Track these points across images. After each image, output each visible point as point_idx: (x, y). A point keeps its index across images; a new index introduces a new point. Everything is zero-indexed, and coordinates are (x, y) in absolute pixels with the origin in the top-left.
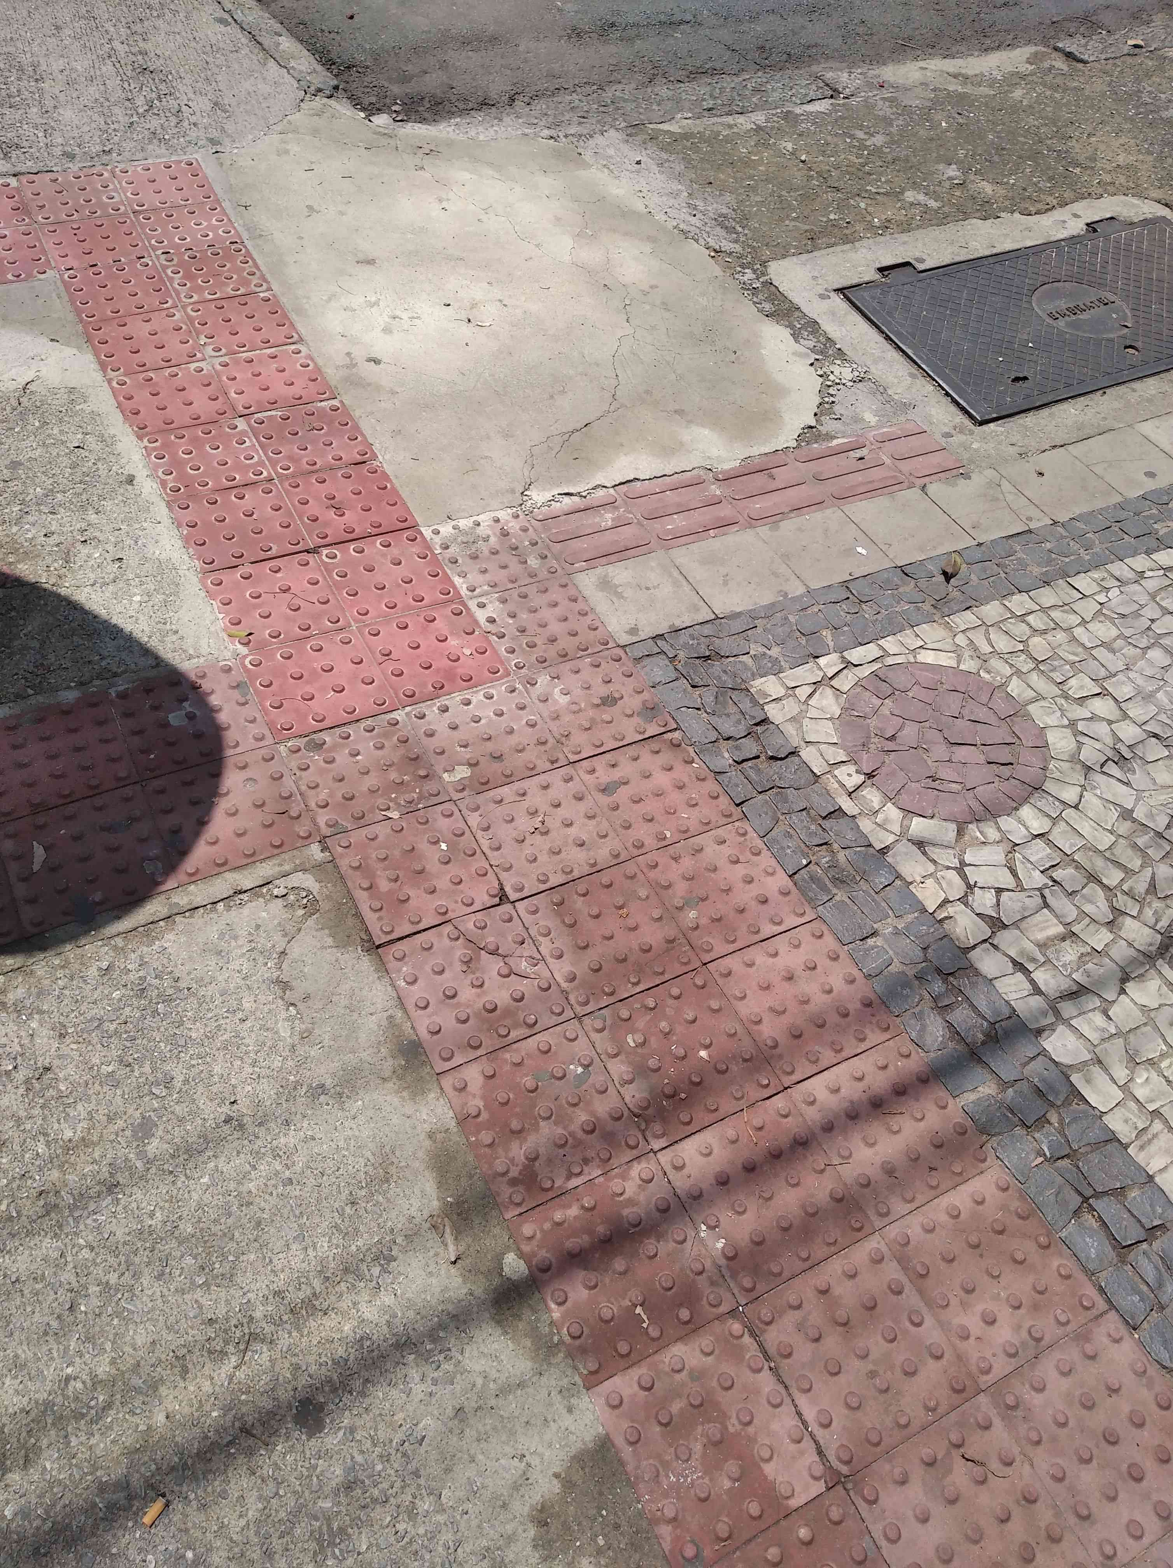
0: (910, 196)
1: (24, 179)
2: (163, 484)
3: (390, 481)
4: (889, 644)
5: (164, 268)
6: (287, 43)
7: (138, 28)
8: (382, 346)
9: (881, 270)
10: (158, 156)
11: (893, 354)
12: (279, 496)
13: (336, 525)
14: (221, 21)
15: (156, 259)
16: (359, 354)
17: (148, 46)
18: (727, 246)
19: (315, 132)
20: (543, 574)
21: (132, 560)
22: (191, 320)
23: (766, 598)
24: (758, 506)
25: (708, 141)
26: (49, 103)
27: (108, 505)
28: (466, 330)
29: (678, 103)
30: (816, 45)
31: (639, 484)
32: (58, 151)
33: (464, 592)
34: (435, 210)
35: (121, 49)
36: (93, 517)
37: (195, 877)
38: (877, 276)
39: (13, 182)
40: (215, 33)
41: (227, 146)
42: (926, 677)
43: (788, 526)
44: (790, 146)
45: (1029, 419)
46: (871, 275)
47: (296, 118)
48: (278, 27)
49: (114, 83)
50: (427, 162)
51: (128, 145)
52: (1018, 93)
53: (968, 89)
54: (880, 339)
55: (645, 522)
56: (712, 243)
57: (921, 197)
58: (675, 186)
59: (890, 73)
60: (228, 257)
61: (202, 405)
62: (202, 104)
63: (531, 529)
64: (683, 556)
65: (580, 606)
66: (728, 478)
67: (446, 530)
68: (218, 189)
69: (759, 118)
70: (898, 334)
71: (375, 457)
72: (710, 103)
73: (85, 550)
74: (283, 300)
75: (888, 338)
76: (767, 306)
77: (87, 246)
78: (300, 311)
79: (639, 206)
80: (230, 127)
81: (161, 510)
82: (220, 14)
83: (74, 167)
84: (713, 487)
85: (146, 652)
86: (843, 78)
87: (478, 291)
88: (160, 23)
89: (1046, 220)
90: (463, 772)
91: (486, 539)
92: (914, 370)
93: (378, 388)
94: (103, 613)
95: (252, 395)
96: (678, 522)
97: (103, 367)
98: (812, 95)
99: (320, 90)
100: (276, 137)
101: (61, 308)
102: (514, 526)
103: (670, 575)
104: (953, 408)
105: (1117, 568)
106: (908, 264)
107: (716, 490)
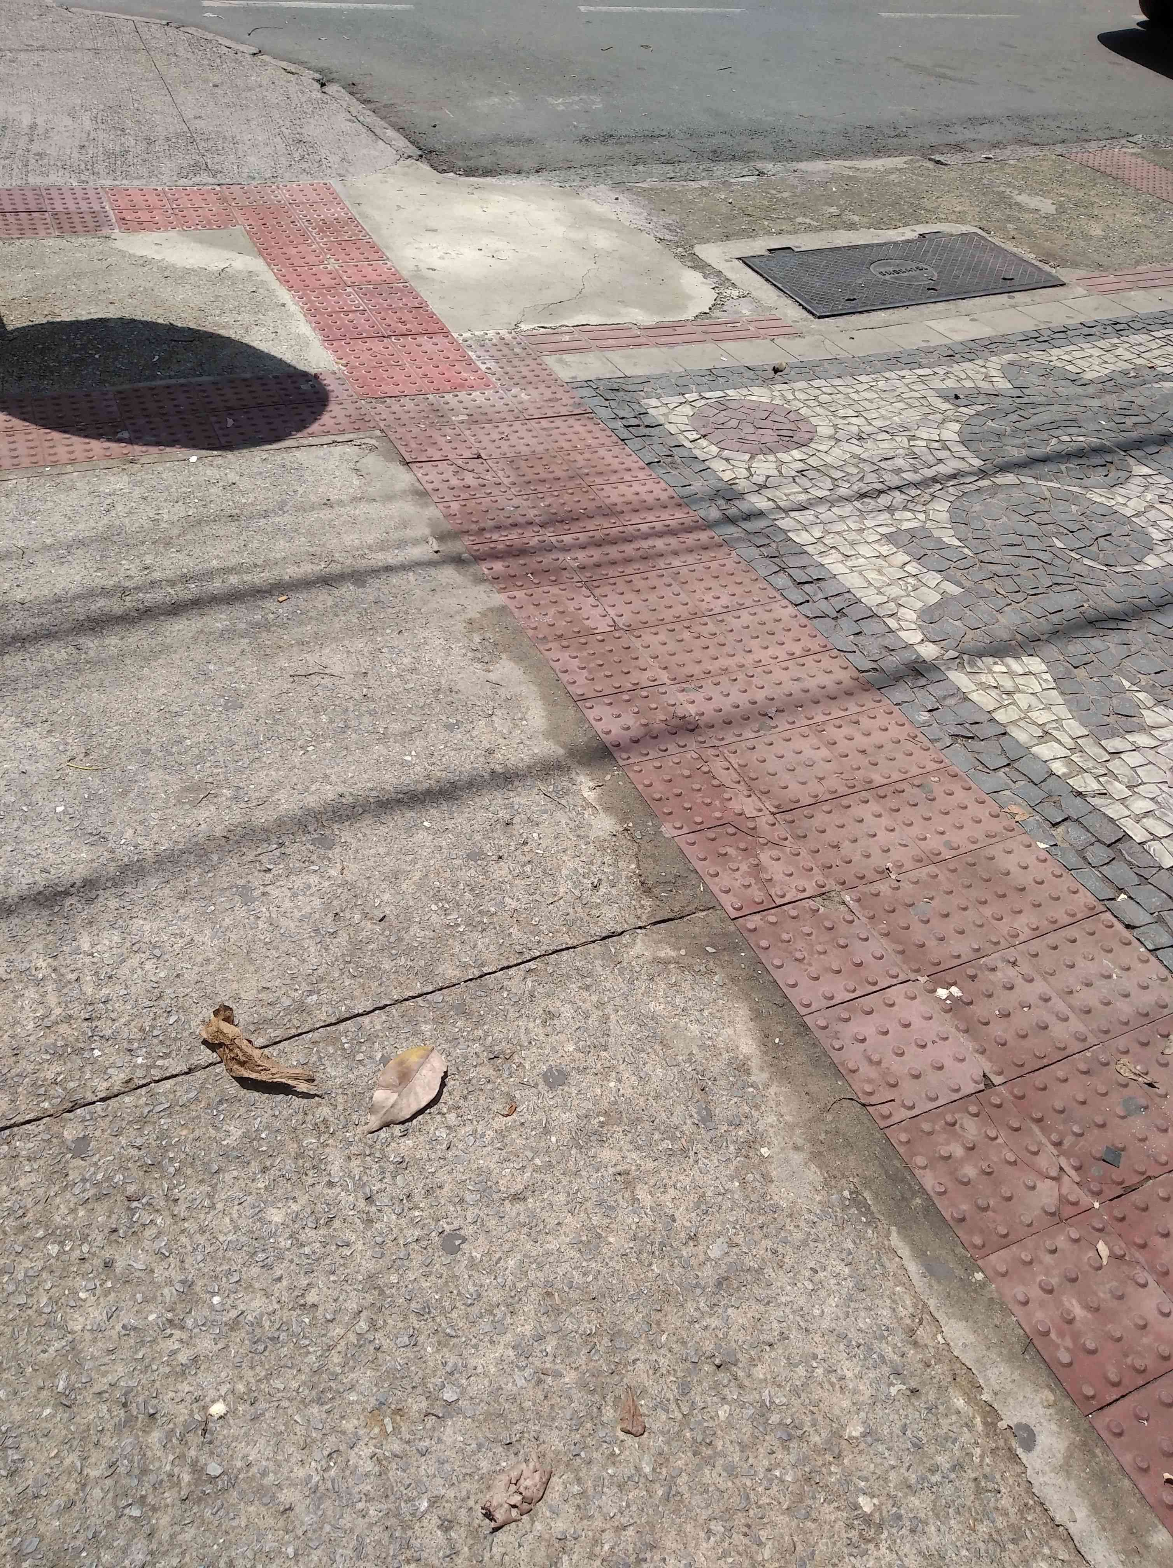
0: (800, 220)
1: (224, 187)
2: (302, 308)
3: (436, 315)
4: (731, 392)
5: (307, 227)
6: (390, 133)
7: (298, 122)
8: (437, 263)
9: (770, 250)
10: (305, 180)
11: (768, 286)
13: (402, 328)
14: (349, 120)
15: (302, 224)
16: (422, 266)
17: (303, 131)
18: (667, 237)
19: (405, 174)
20: (523, 355)
21: (282, 332)
22: (322, 249)
23: (659, 372)
24: (663, 340)
25: (667, 192)
26: (240, 154)
27: (270, 313)
28: (490, 261)
29: (650, 175)
30: (754, 152)
31: (590, 326)
32: (246, 175)
33: (474, 357)
34: (479, 211)
35: (286, 132)
36: (262, 317)
37: (312, 435)
38: (767, 253)
39: (218, 188)
40: (347, 126)
41: (349, 178)
42: (747, 405)
43: (678, 348)
44: (723, 197)
45: (854, 318)
46: (764, 252)
47: (395, 168)
48: (386, 125)
49: (281, 147)
50: (475, 191)
51: (287, 175)
52: (892, 177)
53: (858, 174)
54: (762, 280)
55: (590, 341)
56: (658, 235)
57: (808, 221)
58: (639, 210)
59: (802, 166)
60: (346, 224)
61: (326, 280)
62: (334, 159)
63: (518, 338)
64: (610, 354)
65: (544, 366)
66: (646, 328)
67: (467, 335)
68: (342, 196)
69: (705, 183)
70: (775, 279)
71: (427, 306)
72: (672, 175)
73: (257, 328)
74: (378, 243)
75: (767, 280)
76: (689, 264)
77: (261, 216)
78: (387, 248)
79: (614, 217)
80: (351, 169)
81: (301, 317)
82: (350, 117)
83: (255, 183)
84: (636, 331)
85: (289, 366)
86: (769, 167)
87: (501, 245)
88: (311, 120)
89: (891, 233)
90: (463, 417)
91: (491, 340)
92: (781, 294)
93: (433, 280)
94: (266, 351)
95: (357, 278)
96: (611, 342)
97: (269, 265)
98: (744, 173)
99: (410, 157)
100: (380, 175)
101: (244, 240)
102: (508, 337)
103: (601, 360)
104: (803, 311)
105: (887, 375)
106: (789, 248)
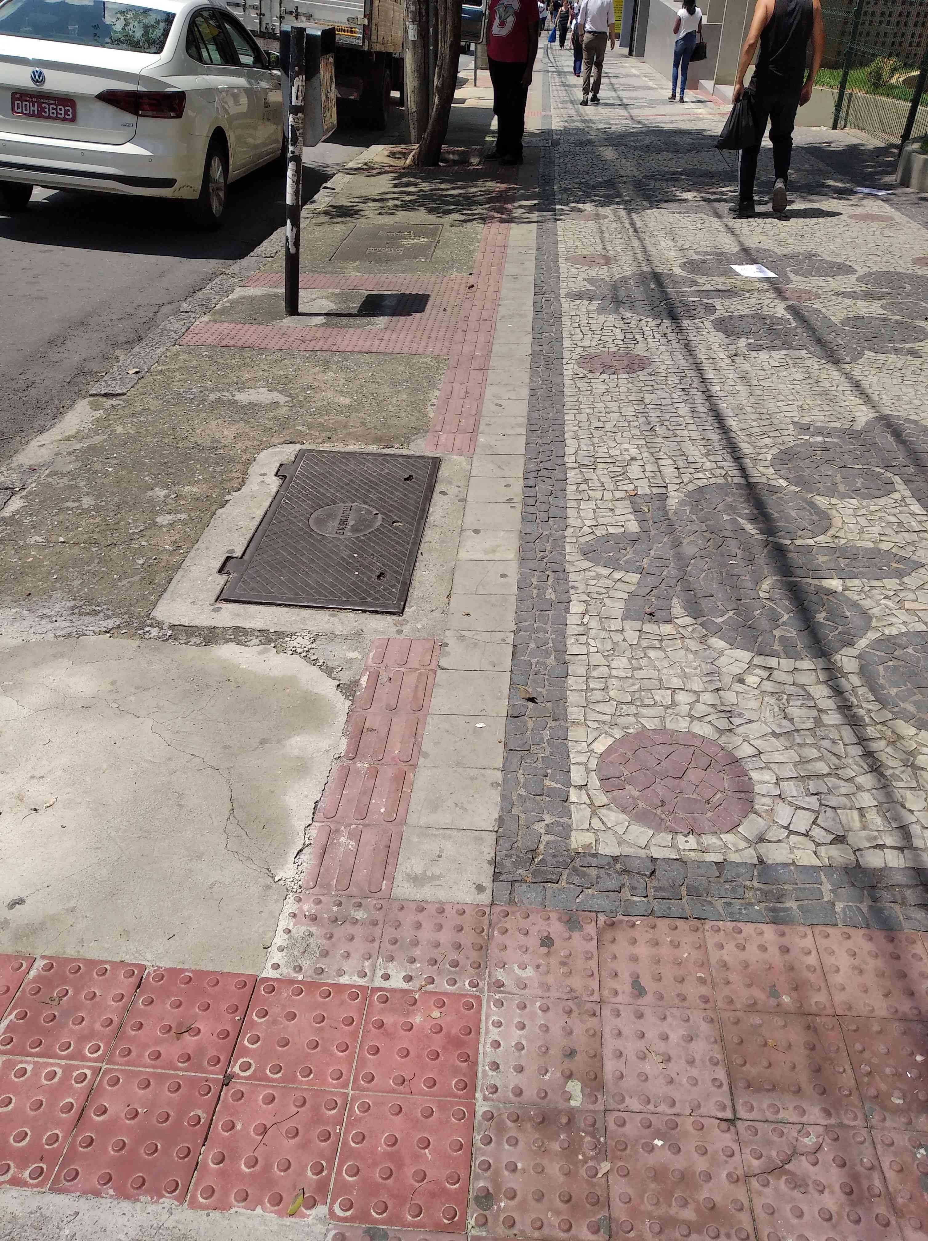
0: (162, 520)
3: (182, 971)
4: (576, 758)
9: (220, 571)
11: (305, 612)
12: (131, 1075)
13: (207, 1042)
18: (109, 624)
20: (379, 916)
23: (496, 796)
24: (396, 752)
28: (44, 819)
31: (320, 804)
33: (362, 982)
38: (225, 576)
42: (615, 759)
43: (429, 747)
45: (416, 593)
46: (220, 579)
52: (119, 430)
53: (88, 443)
54: (285, 609)
55: (366, 822)
56: (97, 629)
57: (170, 517)
58: (12, 612)
63: (321, 898)
64: (419, 818)
65: (431, 908)
66: (355, 752)
67: (277, 957)
70: (290, 599)
71: (142, 968)
75: (288, 606)
76: (196, 640)
81: (60, 1202)
84: (358, 765)
89: (252, 487)
90: (575, 1087)
91: (310, 934)
92: (328, 612)
93: (54, 918)
96: (381, 803)
102: (308, 907)
103: (435, 835)
104: (377, 616)
105: (571, 630)
106: (228, 558)
107: (362, 765)
